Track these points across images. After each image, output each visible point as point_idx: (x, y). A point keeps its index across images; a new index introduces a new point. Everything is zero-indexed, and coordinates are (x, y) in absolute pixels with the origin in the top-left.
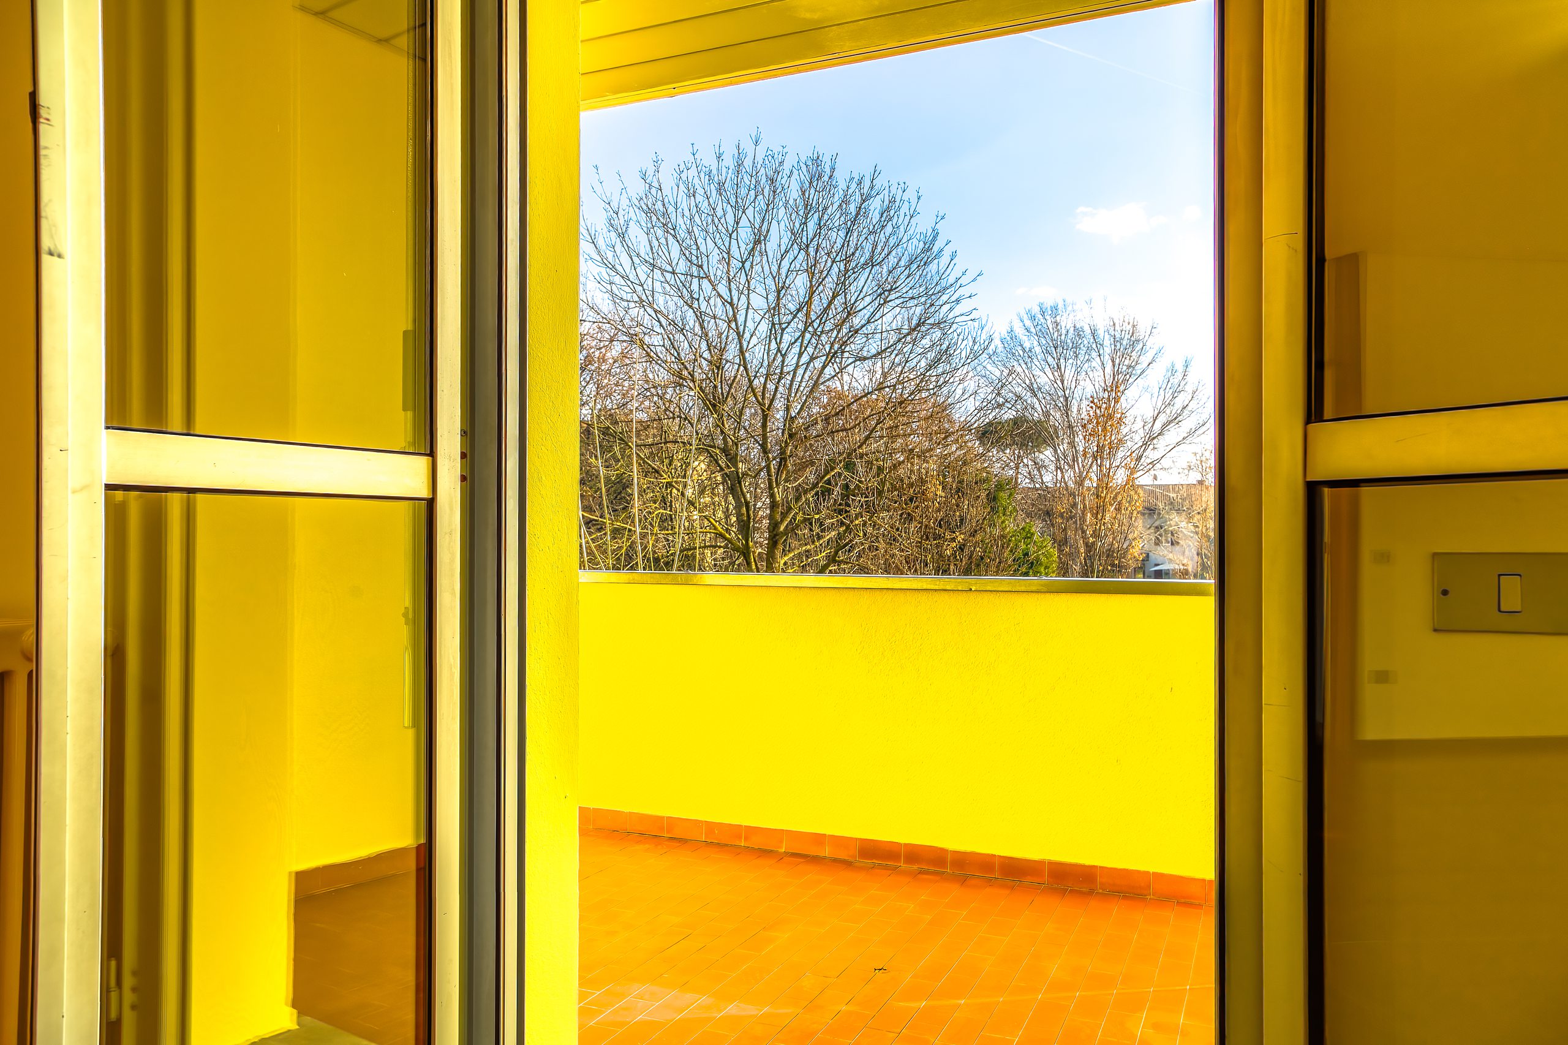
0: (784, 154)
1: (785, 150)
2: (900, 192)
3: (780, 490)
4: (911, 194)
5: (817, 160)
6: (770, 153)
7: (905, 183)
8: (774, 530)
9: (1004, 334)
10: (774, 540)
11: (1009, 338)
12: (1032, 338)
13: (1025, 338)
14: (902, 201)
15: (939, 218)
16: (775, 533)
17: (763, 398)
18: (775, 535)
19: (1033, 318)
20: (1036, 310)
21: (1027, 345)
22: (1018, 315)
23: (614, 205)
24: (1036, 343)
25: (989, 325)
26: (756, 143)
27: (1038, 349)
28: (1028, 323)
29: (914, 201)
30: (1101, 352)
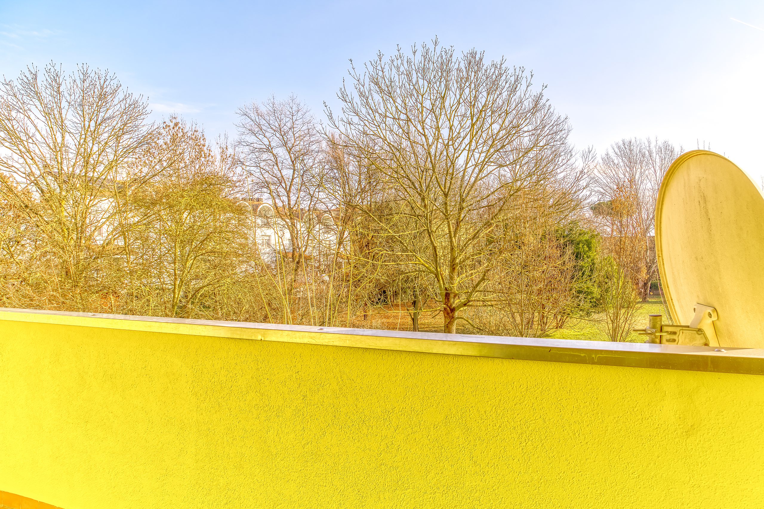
0: (452, 51)
1: (453, 49)
2: (521, 72)
3: (456, 239)
4: (527, 74)
5: (473, 54)
6: (444, 50)
7: (523, 68)
8: (453, 262)
9: (604, 156)
10: (453, 267)
11: (606, 159)
12: (619, 158)
13: (615, 158)
14: (522, 78)
15: (544, 87)
17: (445, 189)
18: (454, 265)
19: (619, 147)
20: (621, 143)
21: (616, 162)
22: (612, 146)
23: (361, 81)
24: (620, 160)
25: (593, 150)
26: (436, 44)
27: (622, 164)
28: (617, 150)
29: (529, 77)
30: (655, 165)
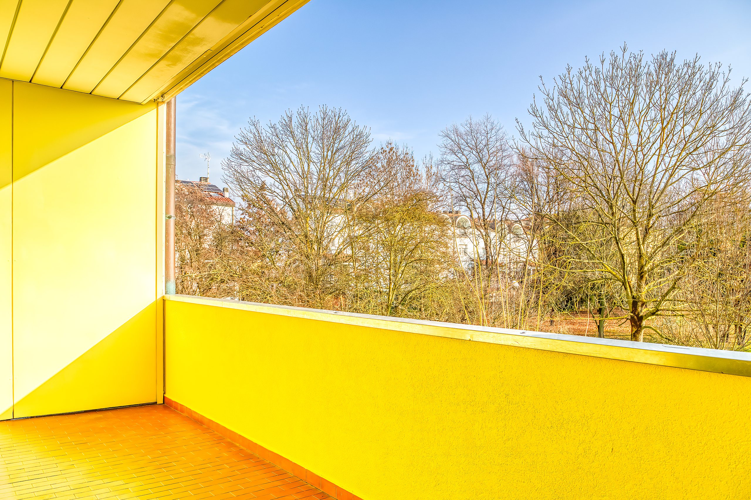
0: (642, 55)
1: (642, 53)
2: (717, 68)
3: (645, 247)
4: (724, 69)
5: (663, 56)
6: (633, 55)
7: (720, 62)
8: (641, 270)
10: (641, 275)
14: (718, 74)
15: (744, 81)
16: (642, 271)
17: (633, 195)
18: (642, 273)
23: (551, 95)
26: (624, 50)
29: (727, 72)
